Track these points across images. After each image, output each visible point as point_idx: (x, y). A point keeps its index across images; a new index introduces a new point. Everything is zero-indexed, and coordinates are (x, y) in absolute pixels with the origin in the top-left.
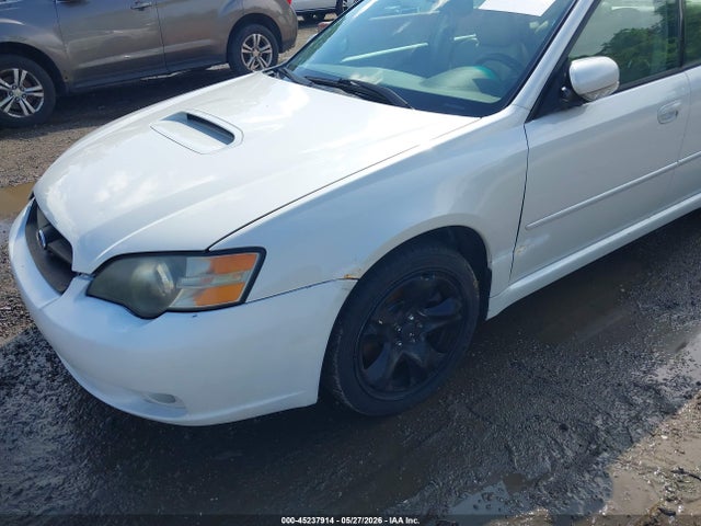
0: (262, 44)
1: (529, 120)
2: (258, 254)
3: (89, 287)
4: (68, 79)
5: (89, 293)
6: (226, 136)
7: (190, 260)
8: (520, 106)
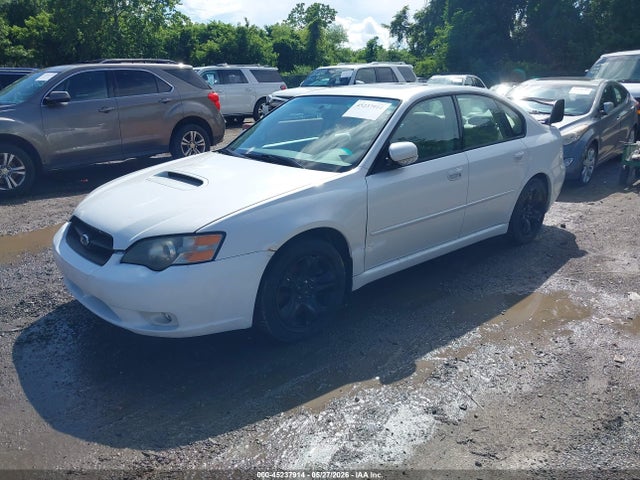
0: (198, 139)
1: (368, 175)
2: (221, 236)
3: (123, 258)
4: (45, 161)
5: (122, 262)
6: (198, 182)
7: (185, 238)
8: (363, 167)
